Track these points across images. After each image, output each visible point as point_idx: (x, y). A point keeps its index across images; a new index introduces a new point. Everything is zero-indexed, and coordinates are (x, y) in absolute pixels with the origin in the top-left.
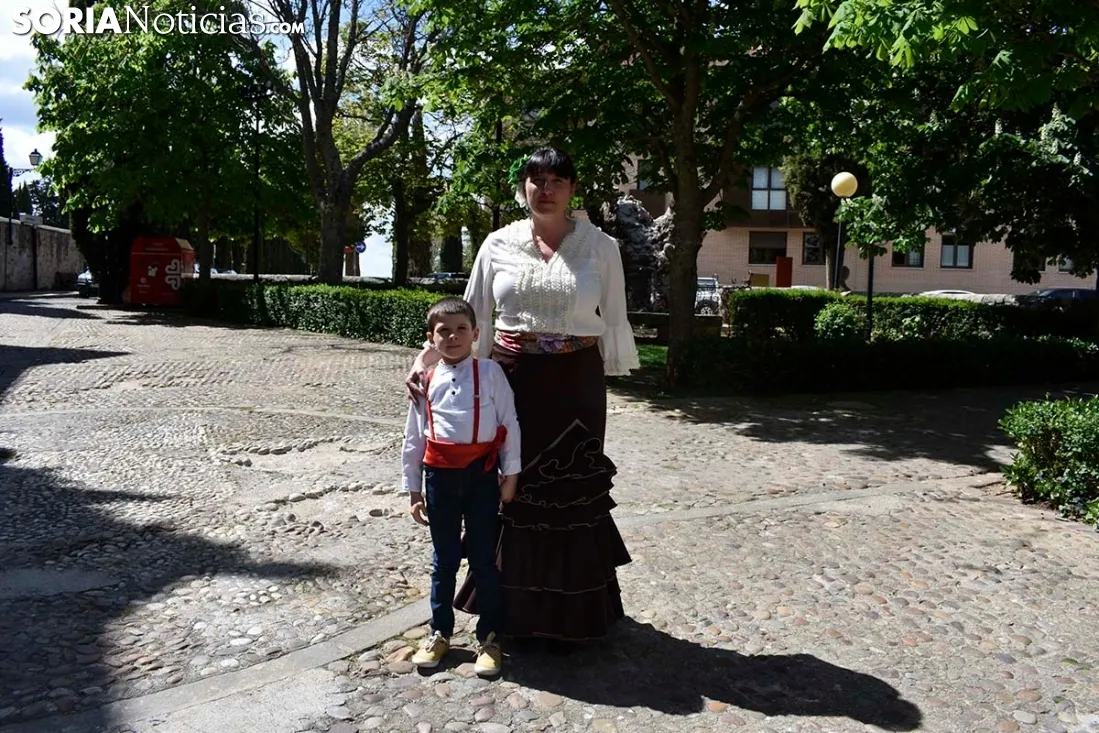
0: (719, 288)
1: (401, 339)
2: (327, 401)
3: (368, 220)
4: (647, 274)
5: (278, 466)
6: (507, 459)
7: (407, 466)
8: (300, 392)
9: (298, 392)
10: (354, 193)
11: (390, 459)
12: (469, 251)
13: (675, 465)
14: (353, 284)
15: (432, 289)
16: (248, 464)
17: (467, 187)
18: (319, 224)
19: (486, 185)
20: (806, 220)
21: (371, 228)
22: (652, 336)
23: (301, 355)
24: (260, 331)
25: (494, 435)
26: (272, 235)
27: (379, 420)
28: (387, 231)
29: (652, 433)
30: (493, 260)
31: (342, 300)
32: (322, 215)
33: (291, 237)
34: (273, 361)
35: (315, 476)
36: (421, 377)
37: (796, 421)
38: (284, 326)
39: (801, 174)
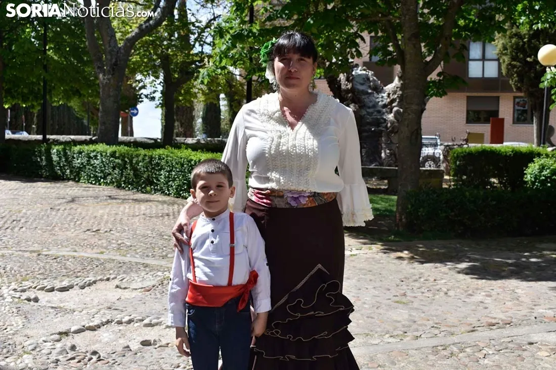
0: (441, 145)
1: (168, 190)
2: (105, 245)
3: (141, 88)
4: (379, 134)
5: (61, 301)
6: (258, 299)
7: (172, 304)
8: (82, 236)
9: (79, 237)
10: (128, 66)
11: (159, 296)
12: (227, 115)
13: (404, 300)
14: (127, 144)
15: (195, 147)
16: (36, 300)
17: (224, 62)
18: (99, 93)
19: (241, 60)
20: (516, 86)
21: (142, 96)
22: (383, 187)
23: (84, 205)
24: (48, 184)
25: (247, 278)
26: (57, 101)
27: (149, 261)
28: (157, 99)
29: (384, 272)
30: (246, 128)
31: (118, 158)
32: (101, 86)
33: (74, 104)
34: (59, 210)
35: (94, 310)
36: (185, 228)
37: (510, 261)
38: (69, 179)
39: (511, 47)
